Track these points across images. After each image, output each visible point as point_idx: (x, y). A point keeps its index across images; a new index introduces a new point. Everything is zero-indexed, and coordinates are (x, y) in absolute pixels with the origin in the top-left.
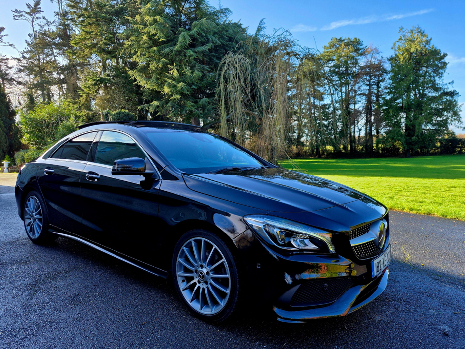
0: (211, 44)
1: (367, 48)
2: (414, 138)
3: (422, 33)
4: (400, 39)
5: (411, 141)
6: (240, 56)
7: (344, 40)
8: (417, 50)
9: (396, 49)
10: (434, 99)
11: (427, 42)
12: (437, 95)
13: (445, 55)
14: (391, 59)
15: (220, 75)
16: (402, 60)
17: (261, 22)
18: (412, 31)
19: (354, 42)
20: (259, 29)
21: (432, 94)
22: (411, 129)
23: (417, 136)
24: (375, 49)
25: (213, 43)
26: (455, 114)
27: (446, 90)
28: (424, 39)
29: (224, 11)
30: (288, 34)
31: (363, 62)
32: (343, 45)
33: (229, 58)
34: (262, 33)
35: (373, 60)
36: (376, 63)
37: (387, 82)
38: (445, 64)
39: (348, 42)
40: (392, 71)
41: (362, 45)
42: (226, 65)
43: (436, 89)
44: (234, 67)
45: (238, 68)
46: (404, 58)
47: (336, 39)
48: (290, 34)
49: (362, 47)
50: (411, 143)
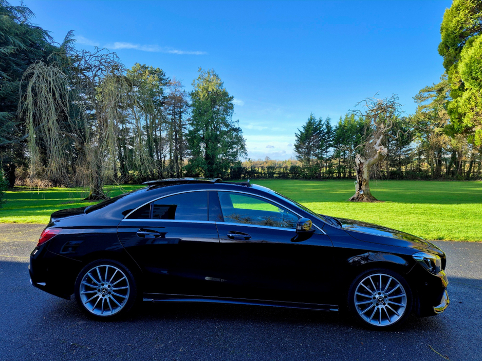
0: (13, 47)
1: (169, 79)
2: (214, 166)
3: (216, 76)
4: (200, 78)
5: (211, 168)
6: (55, 69)
7: (148, 68)
8: (213, 90)
9: (196, 86)
10: (226, 133)
11: (221, 85)
12: (226, 130)
13: (232, 98)
14: (192, 94)
16: (202, 97)
17: (70, 33)
18: (209, 73)
19: (157, 71)
20: (67, 41)
21: (224, 129)
22: (210, 159)
23: (216, 164)
24: (179, 82)
25: (15, 46)
26: (243, 147)
27: (233, 127)
28: (219, 82)
29: (23, 10)
30: (115, 56)
31: (167, 91)
32: (147, 72)
33: (38, 68)
34: (70, 45)
35: (176, 93)
36: (178, 96)
38: (232, 107)
39: (152, 71)
40: (193, 105)
41: (164, 76)
42: (35, 76)
43: (227, 126)
45: (52, 82)
46: (204, 96)
47: (140, 65)
49: (165, 78)
50: (211, 170)
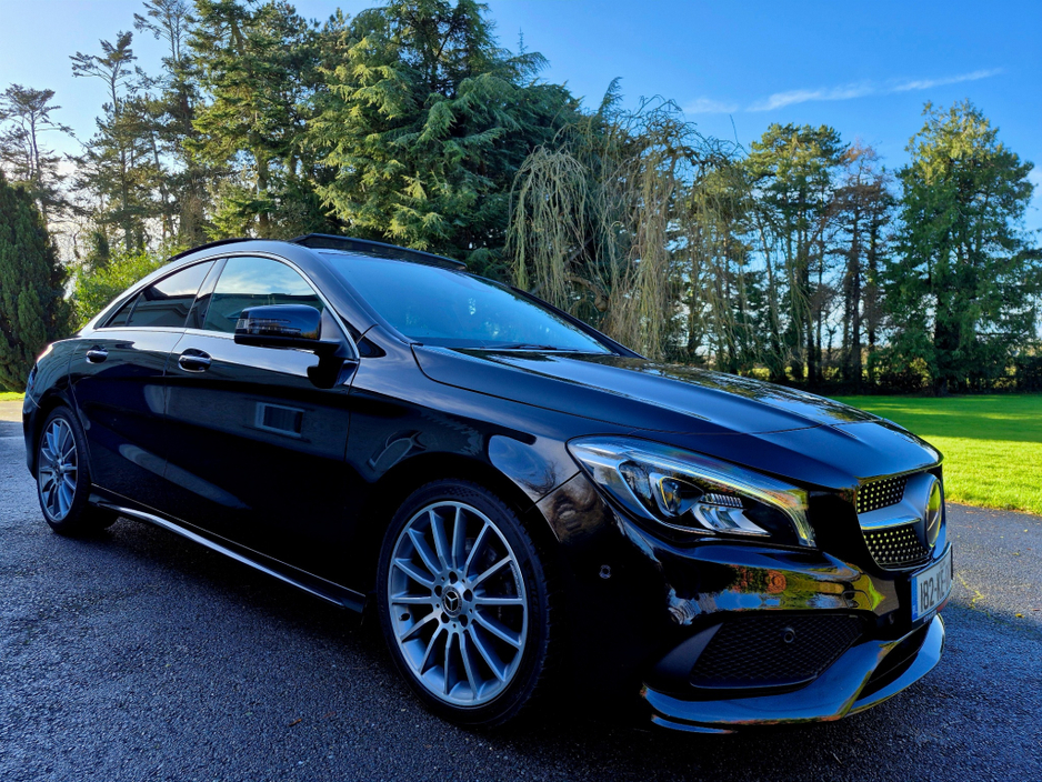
0: (500, 128)
1: (849, 148)
2: (957, 352)
3: (976, 117)
4: (926, 129)
5: (949, 359)
6: (563, 158)
7: (797, 130)
8: (964, 154)
9: (917, 151)
10: (1002, 266)
11: (989, 137)
12: (1010, 256)
13: (1029, 167)
14: (904, 174)
15: (516, 198)
16: (929, 175)
17: (613, 85)
18: (953, 112)
19: (820, 134)
20: (607, 101)
21: (998, 253)
22: (948, 333)
23: (965, 348)
24: (869, 150)
25: (504, 127)
27: (1030, 247)
28: (982, 129)
29: (530, 60)
30: (673, 108)
31: (839, 178)
32: (794, 141)
33: (539, 160)
34: (612, 108)
35: (863, 176)
36: (871, 182)
37: (895, 223)
38: (1029, 187)
39: (807, 135)
40: (906, 200)
41: (838, 141)
42: (532, 175)
43: (1009, 244)
44: (549, 180)
45: (558, 182)
46: (935, 172)
47: (780, 128)
48: (678, 108)
49: (838, 146)
50: (949, 363)
